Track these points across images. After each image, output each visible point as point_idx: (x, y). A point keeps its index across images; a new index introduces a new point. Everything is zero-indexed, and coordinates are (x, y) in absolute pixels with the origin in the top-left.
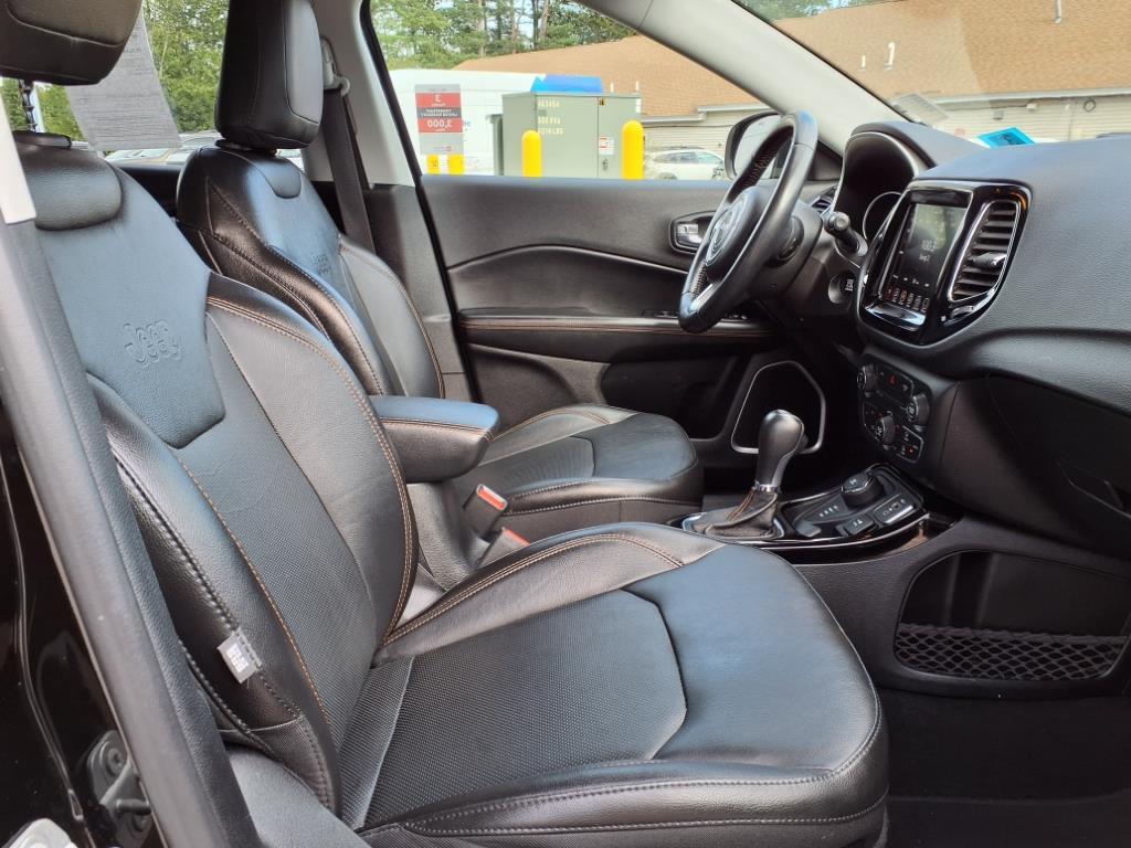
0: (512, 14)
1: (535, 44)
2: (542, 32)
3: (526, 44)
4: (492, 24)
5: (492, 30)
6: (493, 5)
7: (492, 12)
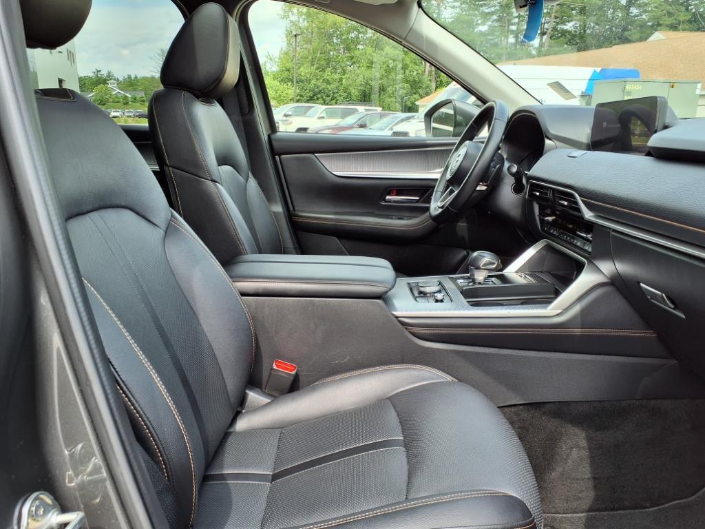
1: (540, 52)
2: (546, 44)
3: (534, 52)
5: (512, 44)
6: (514, 28)
7: (512, 32)
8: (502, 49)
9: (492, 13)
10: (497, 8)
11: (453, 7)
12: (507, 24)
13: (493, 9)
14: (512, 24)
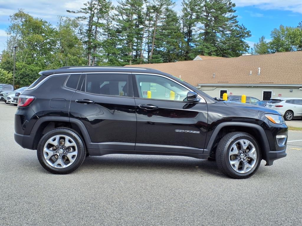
0: (141, 51)
1: (148, 61)
2: (150, 57)
3: (145, 60)
4: (134, 53)
5: (134, 55)
6: (135, 48)
7: (134, 50)
8: (130, 58)
9: (124, 40)
10: (127, 37)
11: (104, 35)
12: (131, 46)
13: (124, 38)
14: (134, 46)
